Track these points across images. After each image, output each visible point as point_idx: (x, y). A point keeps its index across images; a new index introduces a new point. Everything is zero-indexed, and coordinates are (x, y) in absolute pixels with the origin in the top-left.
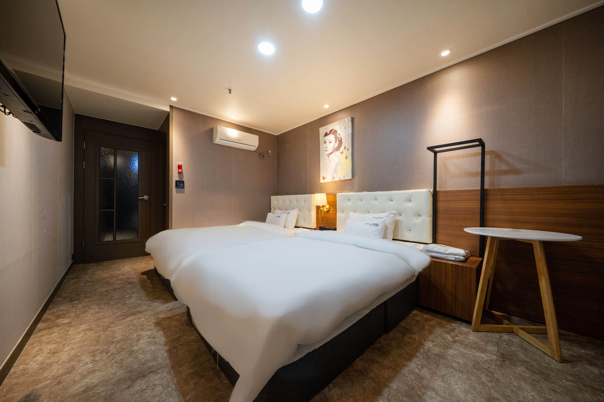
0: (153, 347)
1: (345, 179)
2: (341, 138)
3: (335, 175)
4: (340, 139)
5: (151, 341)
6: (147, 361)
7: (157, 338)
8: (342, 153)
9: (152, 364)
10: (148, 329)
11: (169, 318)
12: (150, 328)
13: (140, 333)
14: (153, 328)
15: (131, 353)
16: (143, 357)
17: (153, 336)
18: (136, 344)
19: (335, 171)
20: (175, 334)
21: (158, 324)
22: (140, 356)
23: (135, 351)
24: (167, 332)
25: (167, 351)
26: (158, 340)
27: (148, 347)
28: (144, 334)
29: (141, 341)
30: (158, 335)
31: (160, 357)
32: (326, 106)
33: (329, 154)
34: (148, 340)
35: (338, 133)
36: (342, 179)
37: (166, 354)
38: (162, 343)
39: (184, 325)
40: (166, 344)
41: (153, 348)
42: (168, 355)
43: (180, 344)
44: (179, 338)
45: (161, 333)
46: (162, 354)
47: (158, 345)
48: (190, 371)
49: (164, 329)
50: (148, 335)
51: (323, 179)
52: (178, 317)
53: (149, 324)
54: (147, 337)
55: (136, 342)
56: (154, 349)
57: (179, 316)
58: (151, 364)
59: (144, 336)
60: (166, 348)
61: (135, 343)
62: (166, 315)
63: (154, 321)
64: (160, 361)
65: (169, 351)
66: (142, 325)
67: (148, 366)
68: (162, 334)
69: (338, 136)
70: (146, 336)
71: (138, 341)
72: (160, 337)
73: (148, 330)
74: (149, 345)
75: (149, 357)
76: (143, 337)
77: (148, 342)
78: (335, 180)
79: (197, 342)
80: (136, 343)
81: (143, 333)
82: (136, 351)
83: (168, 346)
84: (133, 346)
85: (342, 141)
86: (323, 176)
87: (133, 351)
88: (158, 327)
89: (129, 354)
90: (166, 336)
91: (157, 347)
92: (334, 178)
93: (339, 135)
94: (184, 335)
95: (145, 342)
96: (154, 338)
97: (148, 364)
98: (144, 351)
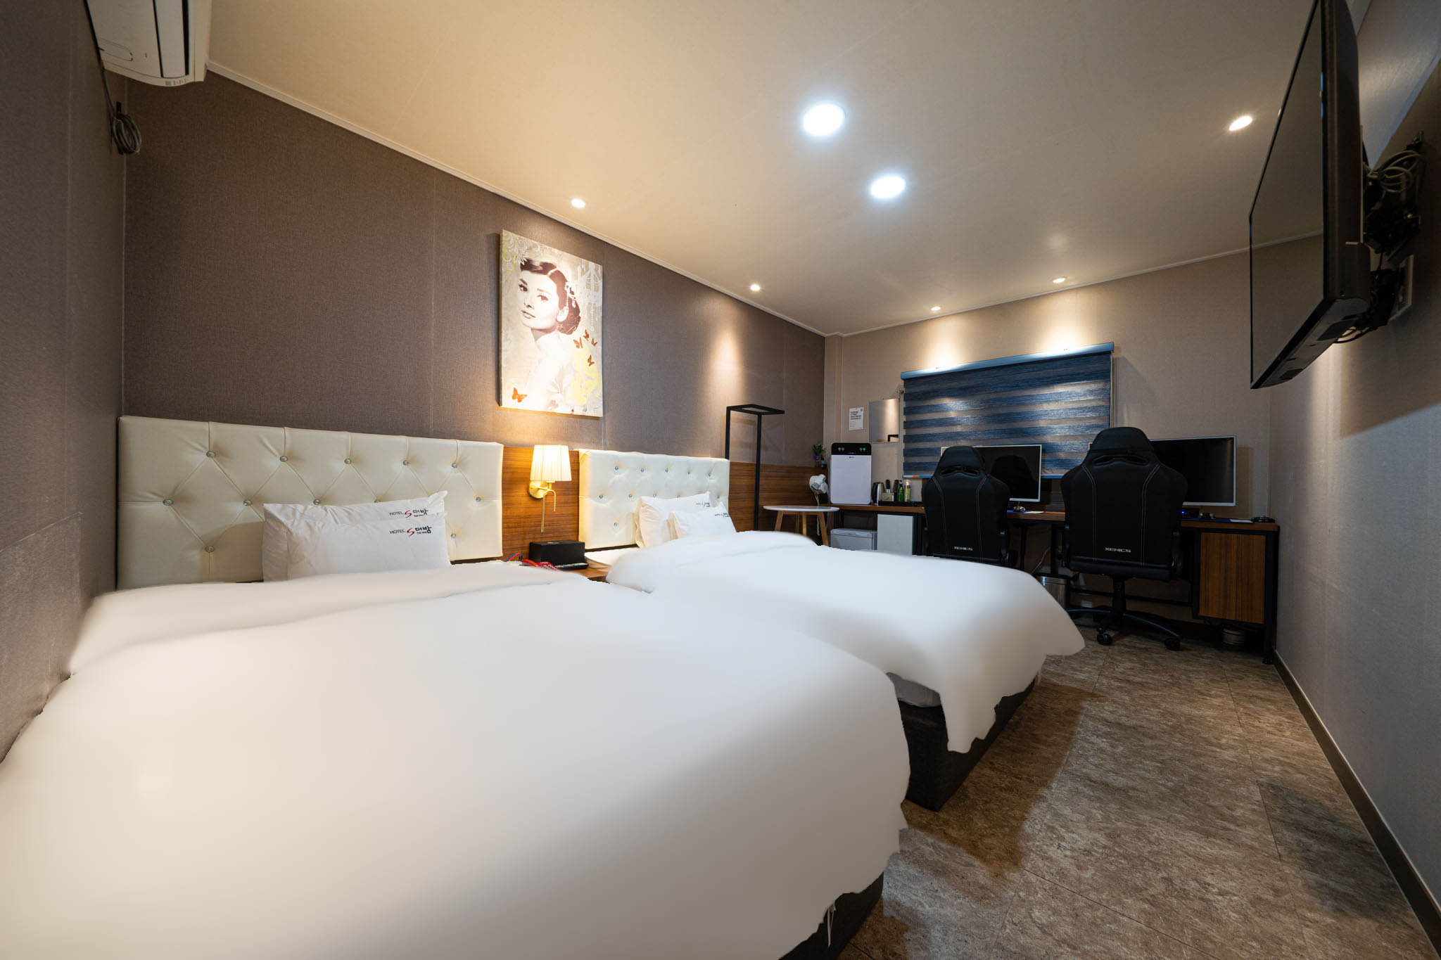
0: (1065, 813)
1: (587, 414)
2: (576, 304)
3: (558, 398)
4: (574, 306)
5: (1062, 827)
6: (1090, 799)
7: (1045, 822)
8: (579, 345)
9: (1085, 790)
10: (1046, 863)
11: (974, 849)
12: (1040, 863)
13: (1074, 871)
14: (1033, 856)
15: (1113, 835)
16: (1094, 811)
17: (1050, 835)
18: (1096, 848)
19: (558, 385)
20: (1005, 801)
21: (1013, 857)
22: (1099, 817)
23: (1105, 834)
24: (1014, 818)
25: (1049, 787)
26: (1048, 818)
27: (1075, 820)
28: (1066, 856)
29: (1081, 844)
30: (1038, 827)
31: (1067, 788)
32: (578, 203)
33: (540, 330)
34: (1066, 835)
35: (567, 284)
36: (579, 412)
37: (1054, 785)
38: (1044, 805)
39: (968, 802)
40: (1041, 798)
41: (1067, 811)
42: (1052, 782)
43: (1018, 780)
44: (1009, 789)
45: (1027, 827)
46: (1058, 789)
47: (1054, 809)
48: (1041, 747)
49: (1016, 830)
50: (1059, 846)
51: (514, 398)
52: (954, 834)
53: (1033, 878)
54: (1063, 844)
55: (1093, 853)
56: (1067, 807)
57: (950, 831)
58: (1087, 791)
59: (1068, 853)
60: (1044, 792)
61: (1098, 852)
62: (972, 865)
63: (1014, 876)
64: (1070, 784)
65: (1045, 784)
66: (1055, 893)
67: (1093, 792)
68: (1028, 823)
69: (569, 294)
70: (1065, 849)
71: (1088, 852)
72: (1037, 821)
73: (1049, 859)
74: (1070, 823)
75: (1084, 803)
76: (1073, 850)
77: (1068, 831)
78: (556, 410)
79: (991, 763)
80: (1095, 851)
81: (1066, 864)
82: (1103, 832)
83: (1039, 792)
84: (1105, 847)
85: (580, 315)
86: (515, 391)
87: (1109, 836)
88: (1022, 848)
89: (1119, 836)
90: (1026, 812)
91: (1060, 806)
92: (553, 403)
93: (572, 293)
94: (994, 787)
95: (1074, 835)
96: (1051, 829)
97: (1092, 794)
98: (1088, 819)
